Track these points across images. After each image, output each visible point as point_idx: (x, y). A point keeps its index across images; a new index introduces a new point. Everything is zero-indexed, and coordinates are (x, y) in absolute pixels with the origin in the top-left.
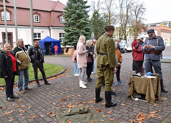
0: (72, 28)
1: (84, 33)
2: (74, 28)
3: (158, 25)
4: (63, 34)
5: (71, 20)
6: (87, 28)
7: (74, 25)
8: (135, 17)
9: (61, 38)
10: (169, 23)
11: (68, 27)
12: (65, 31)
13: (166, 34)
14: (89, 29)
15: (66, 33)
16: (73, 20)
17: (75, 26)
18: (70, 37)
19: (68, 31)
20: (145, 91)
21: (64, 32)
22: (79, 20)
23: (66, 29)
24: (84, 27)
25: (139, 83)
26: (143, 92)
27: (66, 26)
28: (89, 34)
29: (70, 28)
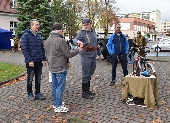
0: (28, 15)
1: (45, 23)
2: (30, 15)
3: (130, 16)
4: (15, 23)
5: (27, 4)
6: (49, 16)
7: (30, 12)
8: (105, 6)
9: (12, 28)
10: (142, 15)
11: (23, 14)
12: (18, 18)
13: (139, 28)
14: (50, 18)
15: (19, 22)
16: (29, 4)
17: (32, 13)
18: (26, 28)
19: (23, 19)
20: (143, 94)
21: (17, 21)
22: (38, 6)
23: (20, 16)
24: (44, 14)
25: (136, 84)
26: (140, 96)
27: (19, 13)
28: (50, 24)
29: (25, 16)
